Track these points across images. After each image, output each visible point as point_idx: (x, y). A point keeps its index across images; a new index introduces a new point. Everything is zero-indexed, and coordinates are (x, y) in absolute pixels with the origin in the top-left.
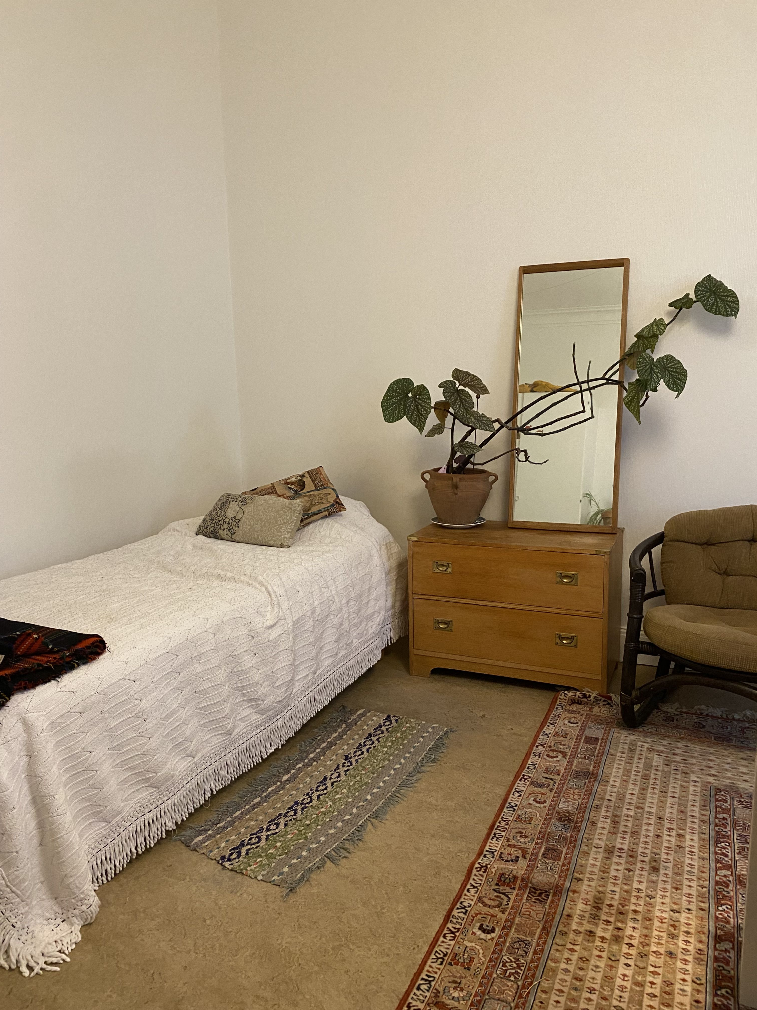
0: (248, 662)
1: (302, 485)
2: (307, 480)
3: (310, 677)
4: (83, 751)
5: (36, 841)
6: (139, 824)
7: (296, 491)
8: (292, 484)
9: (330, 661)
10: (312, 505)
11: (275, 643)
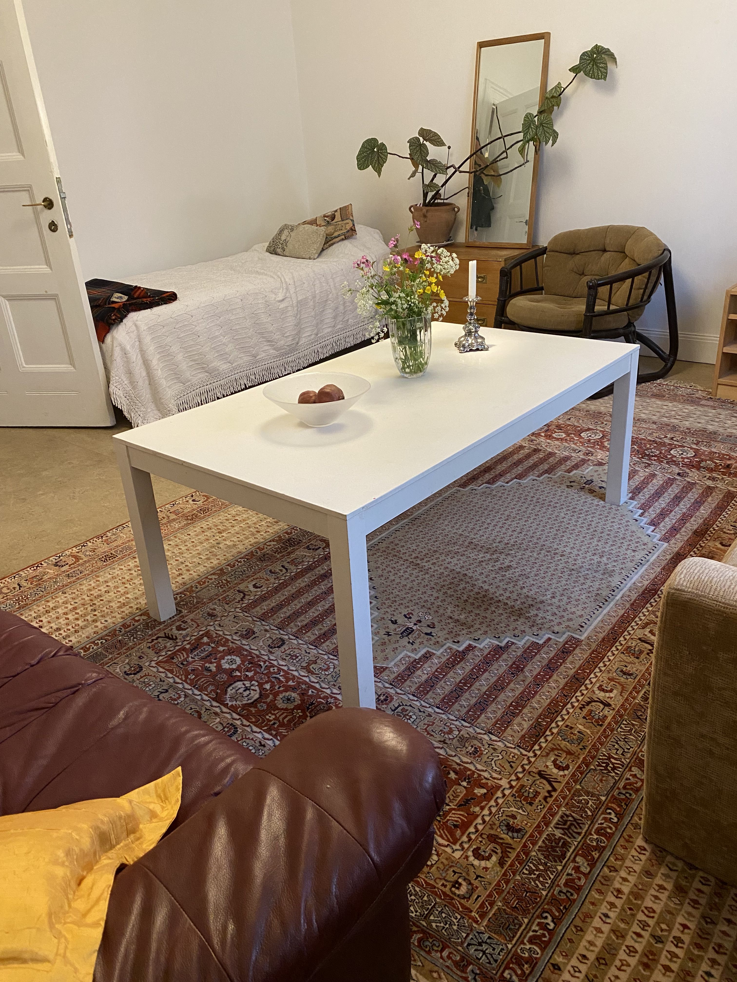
0: (264, 319)
1: (333, 217)
2: (338, 215)
3: (313, 337)
4: (166, 345)
5: (147, 382)
6: (202, 390)
7: (328, 222)
8: (327, 217)
9: (329, 330)
10: (335, 231)
11: (284, 311)
